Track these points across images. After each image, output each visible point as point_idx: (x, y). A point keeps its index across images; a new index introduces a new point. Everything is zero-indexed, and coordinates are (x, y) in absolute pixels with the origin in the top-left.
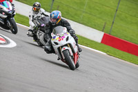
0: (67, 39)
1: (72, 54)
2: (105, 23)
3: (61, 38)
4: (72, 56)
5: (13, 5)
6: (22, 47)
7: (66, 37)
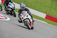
0: (27, 16)
1: (29, 23)
2: (47, 10)
3: (24, 16)
4: (29, 24)
5: (14, 5)
6: (12, 20)
7: (27, 15)
